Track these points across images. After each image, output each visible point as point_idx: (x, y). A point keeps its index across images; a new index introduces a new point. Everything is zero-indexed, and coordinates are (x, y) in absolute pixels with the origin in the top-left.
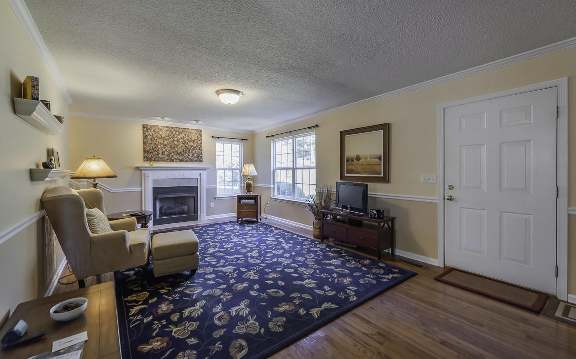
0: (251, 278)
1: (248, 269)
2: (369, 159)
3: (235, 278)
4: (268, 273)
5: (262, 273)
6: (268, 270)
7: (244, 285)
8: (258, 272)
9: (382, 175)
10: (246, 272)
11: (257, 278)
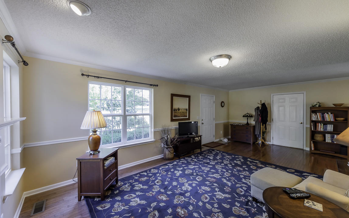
2: (183, 110)
9: (188, 117)
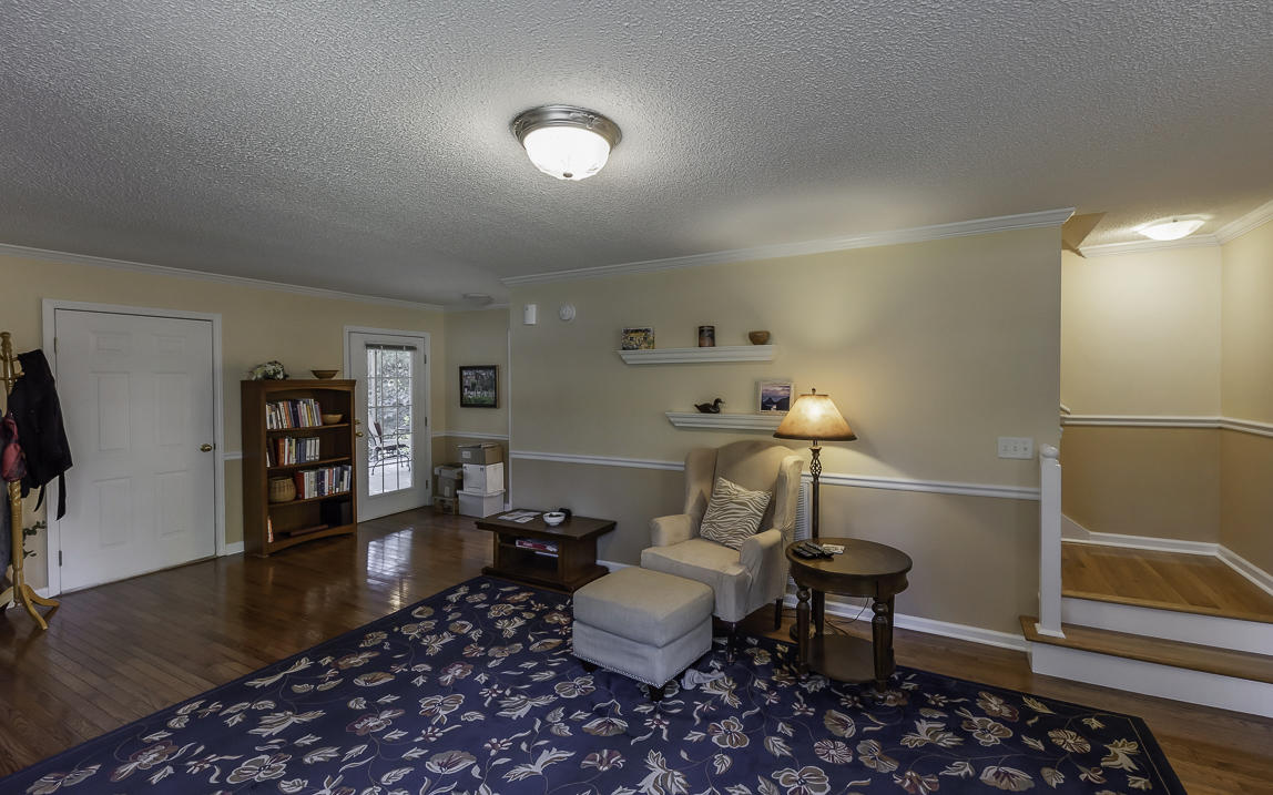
0: (440, 699)
1: (459, 722)
3: (481, 687)
4: (396, 724)
5: (413, 721)
6: (396, 735)
7: (449, 677)
8: (426, 721)
10: (462, 710)
11: (424, 702)
